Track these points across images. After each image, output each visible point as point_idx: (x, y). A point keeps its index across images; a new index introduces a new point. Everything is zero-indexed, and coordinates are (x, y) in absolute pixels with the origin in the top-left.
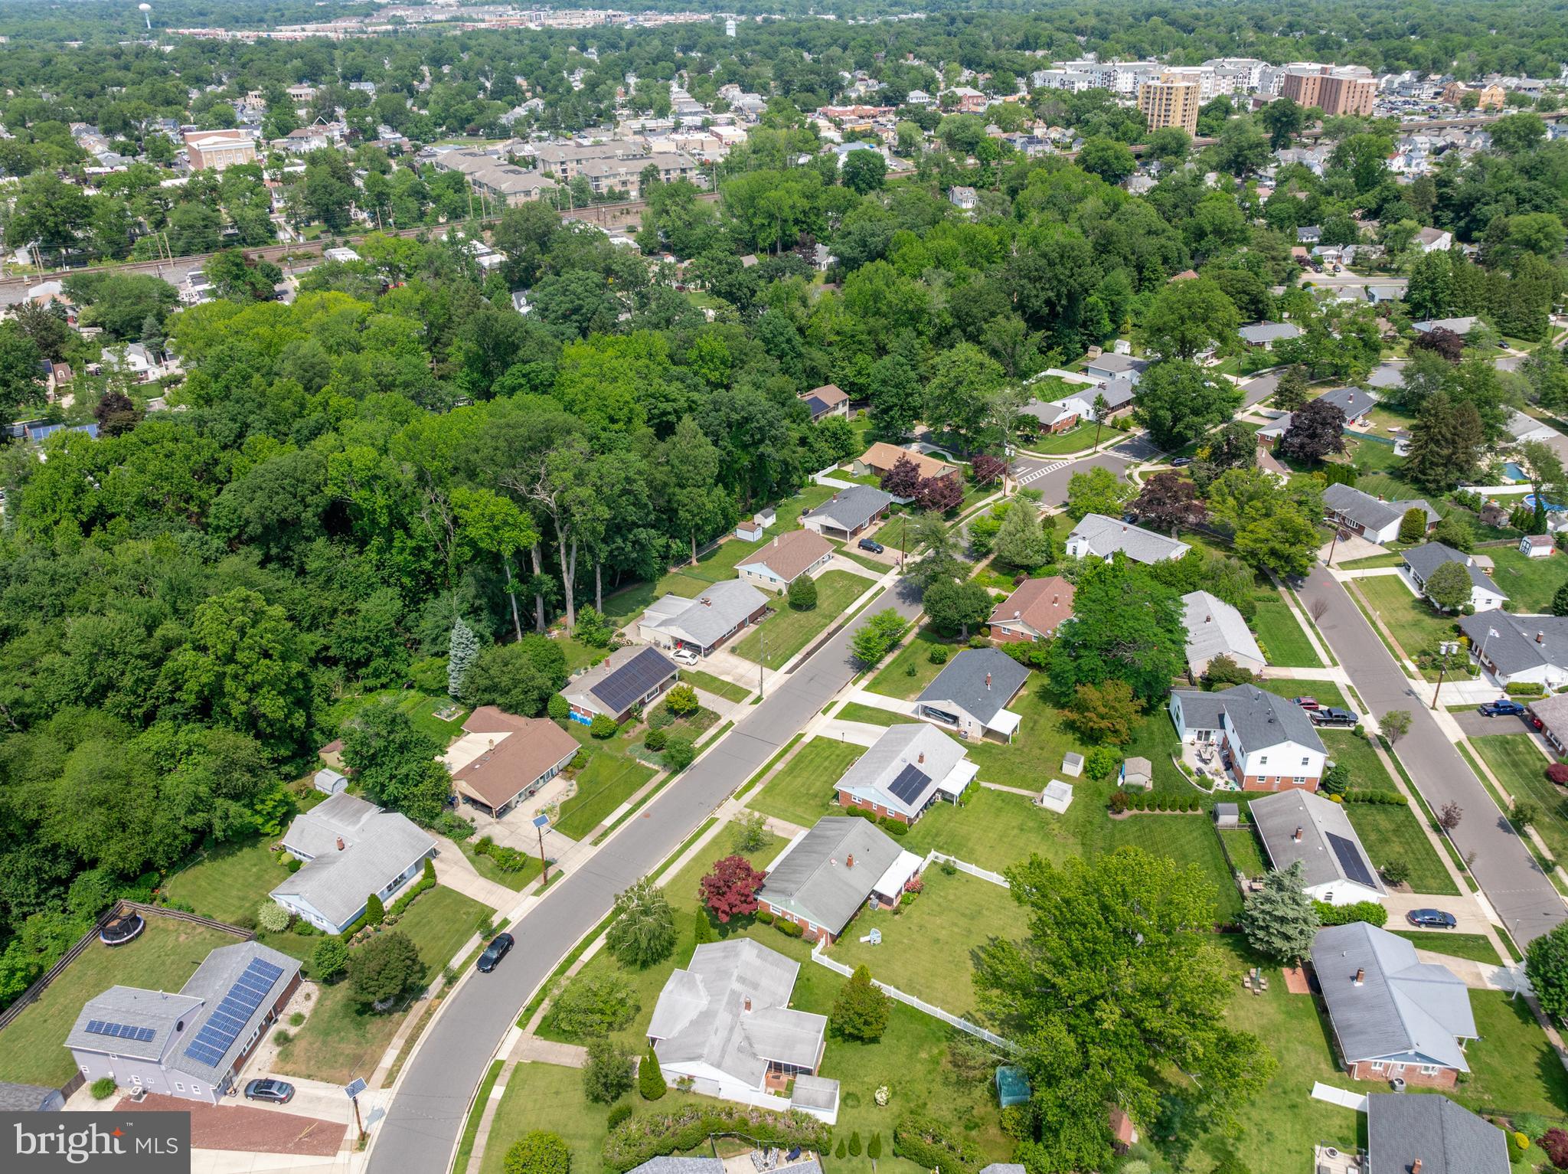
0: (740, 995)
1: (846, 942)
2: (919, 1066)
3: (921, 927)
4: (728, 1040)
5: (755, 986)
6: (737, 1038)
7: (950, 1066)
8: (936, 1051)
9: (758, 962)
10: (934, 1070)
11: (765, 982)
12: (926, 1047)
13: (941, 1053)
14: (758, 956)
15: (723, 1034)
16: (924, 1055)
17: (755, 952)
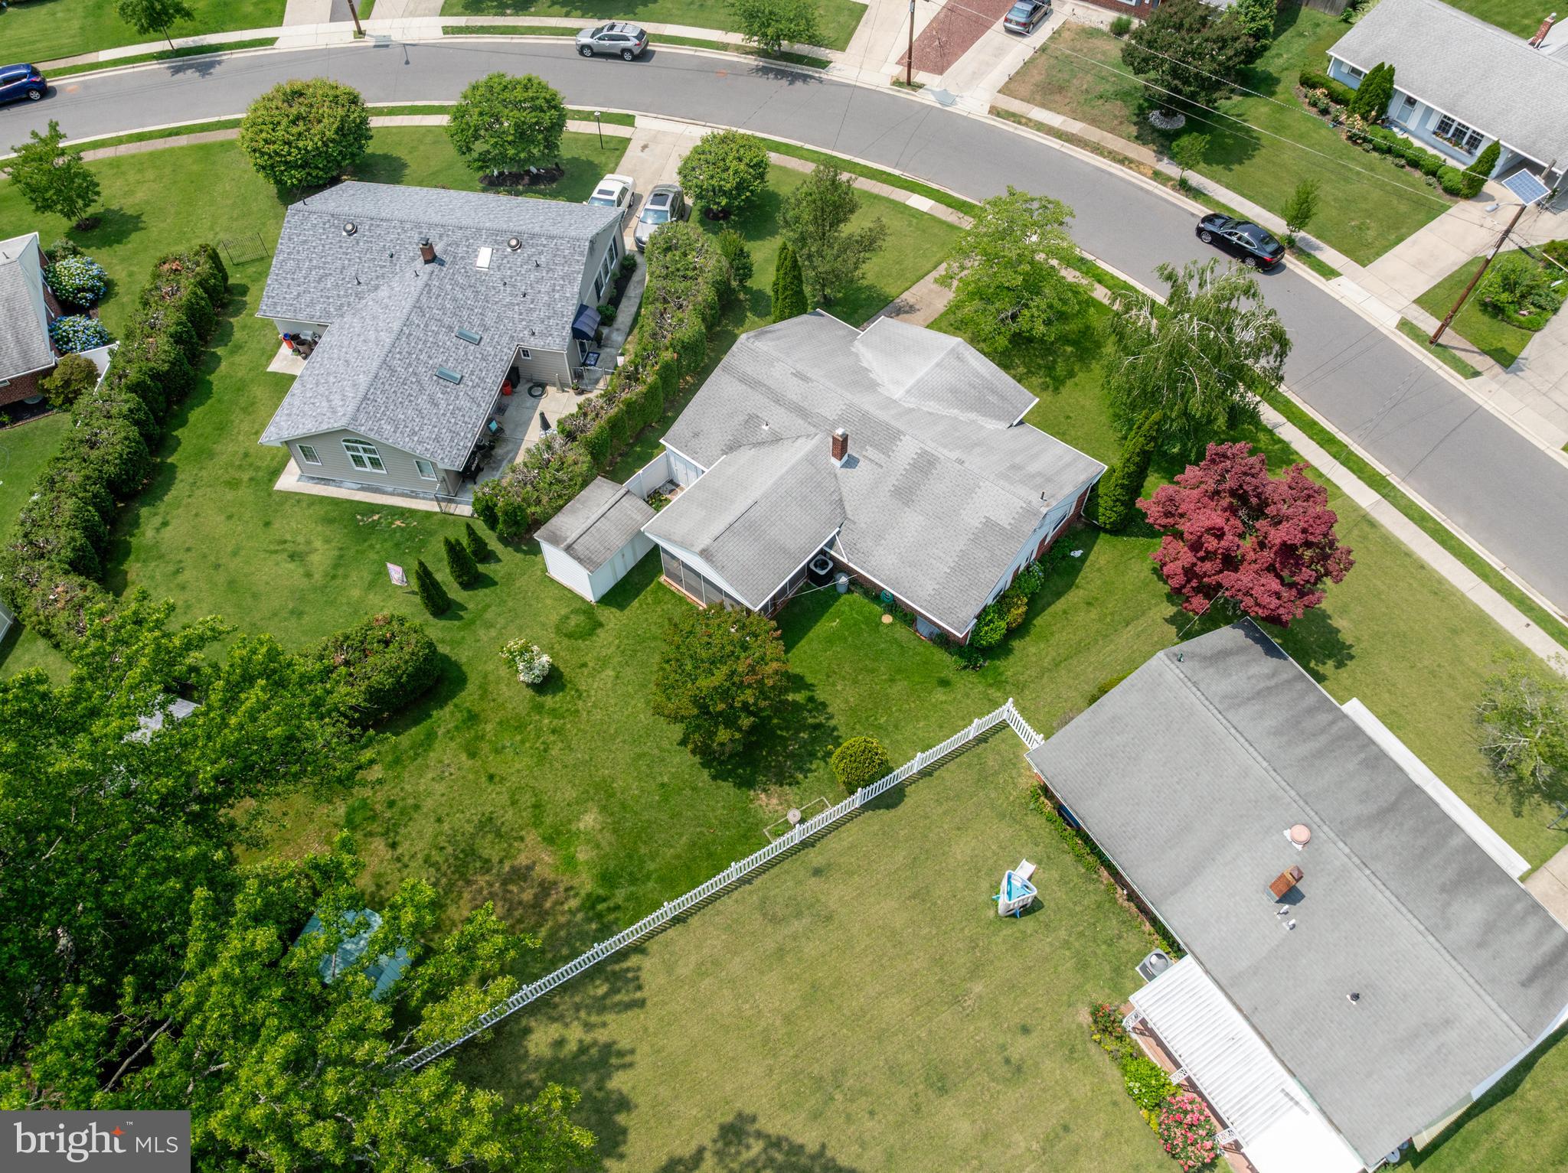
0: (886, 451)
1: (1036, 822)
2: (571, 794)
3: (1017, 1070)
4: (778, 400)
5: (905, 494)
6: (777, 418)
7: (522, 860)
8: (583, 854)
9: (972, 518)
10: (537, 822)
11: (912, 521)
12: (606, 839)
13: (570, 862)
14: (989, 524)
15: (794, 390)
16: (589, 820)
17: (1004, 519)
